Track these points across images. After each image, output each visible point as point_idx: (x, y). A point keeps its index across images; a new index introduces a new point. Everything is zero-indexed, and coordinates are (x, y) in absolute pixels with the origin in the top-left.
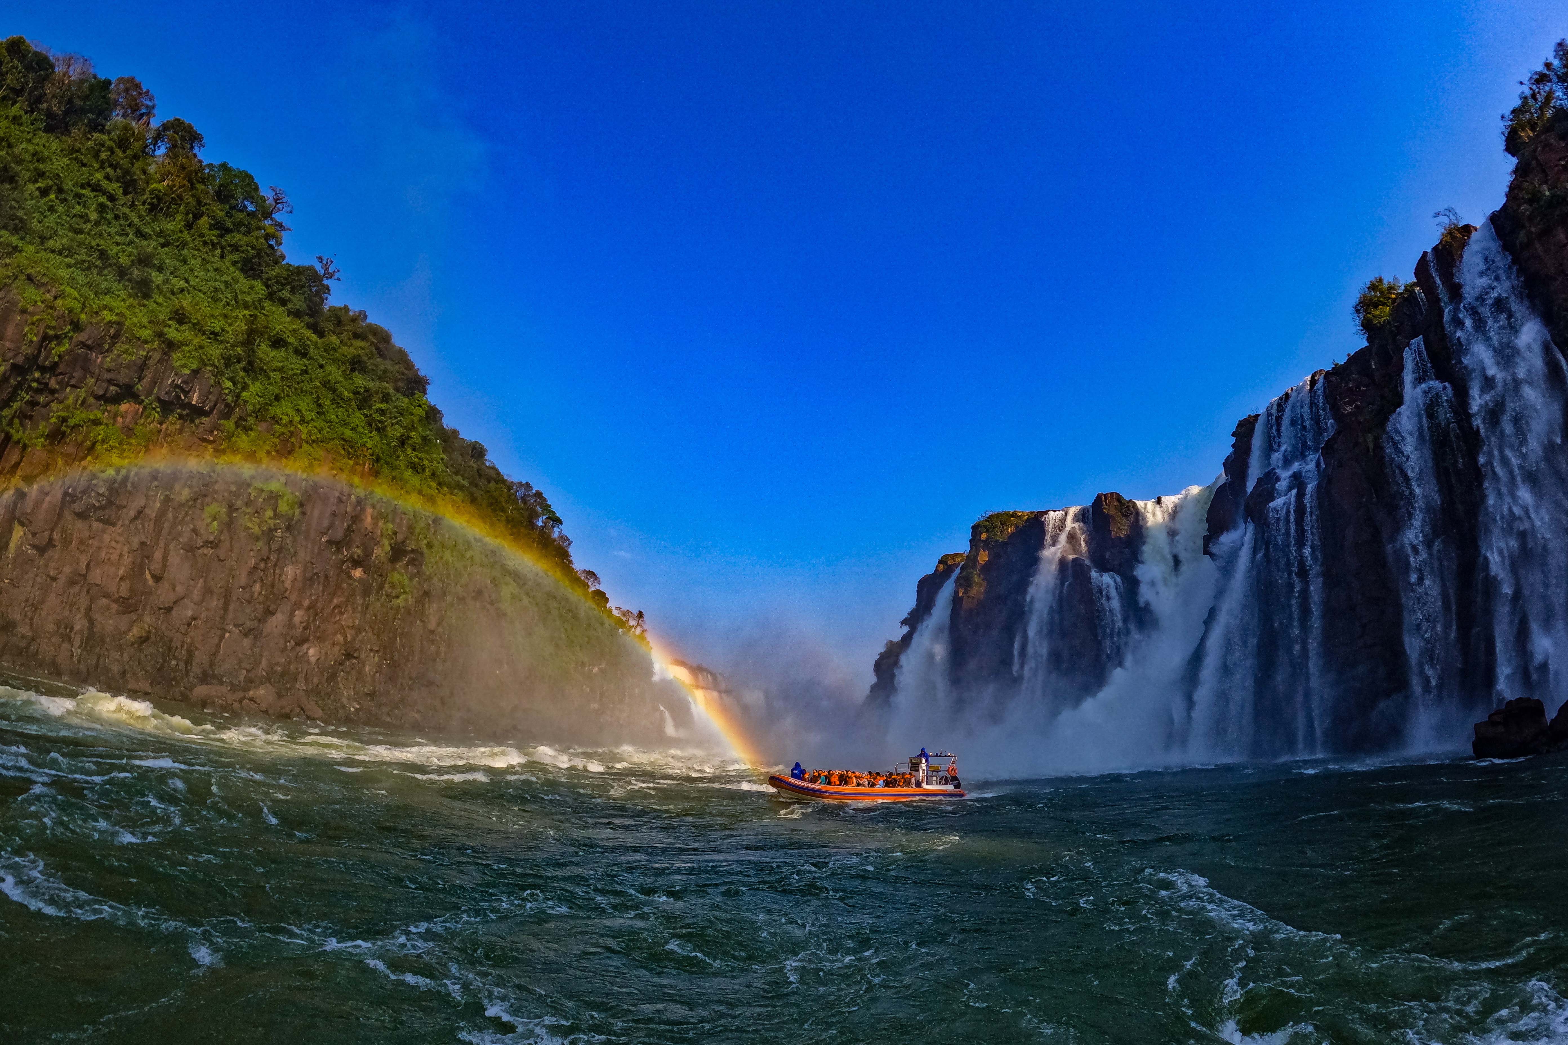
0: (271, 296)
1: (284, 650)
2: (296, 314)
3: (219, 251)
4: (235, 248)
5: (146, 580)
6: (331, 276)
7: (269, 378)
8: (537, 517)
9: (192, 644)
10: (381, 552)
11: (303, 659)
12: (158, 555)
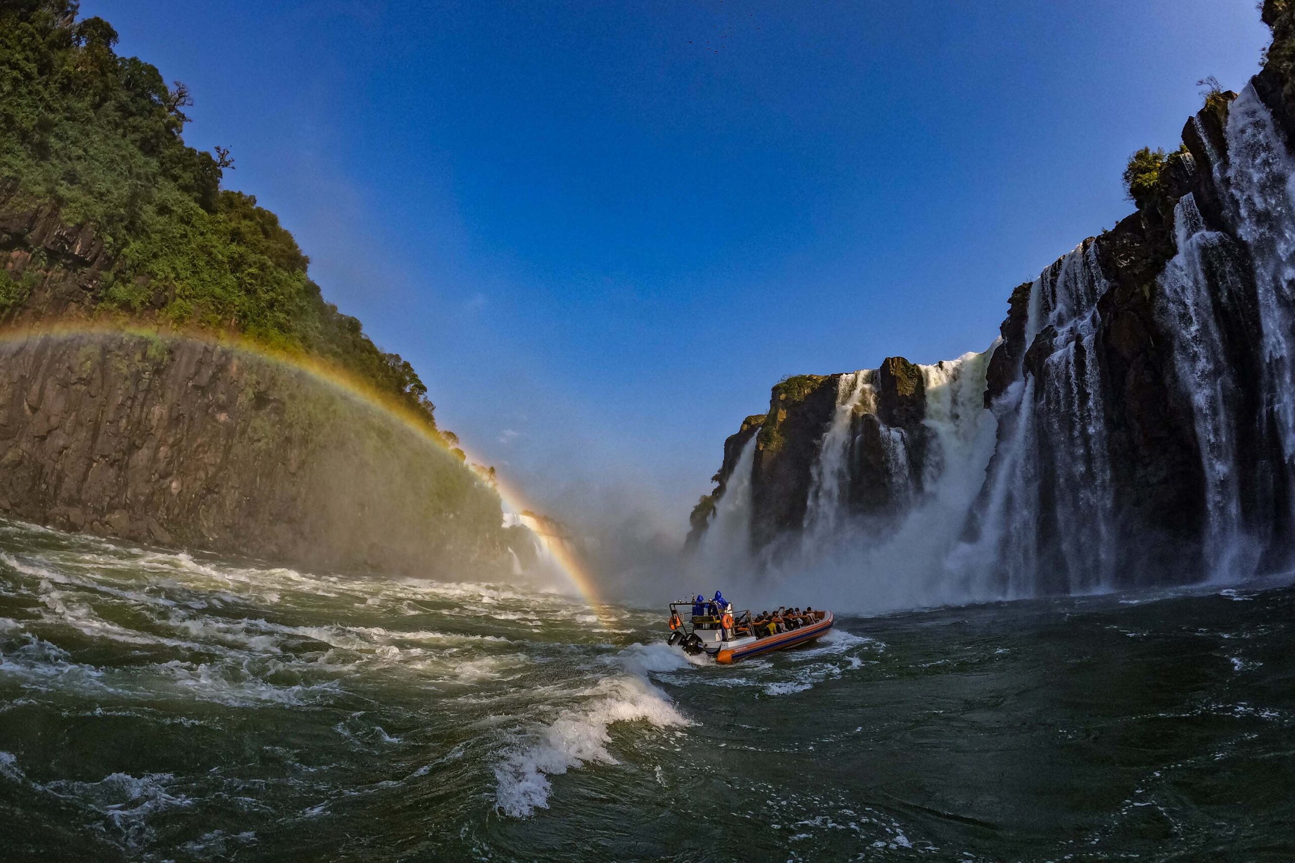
0: (165, 173)
1: (148, 481)
2: (186, 189)
3: (120, 131)
4: (136, 129)
5: (23, 411)
6: (227, 164)
7: (149, 238)
8: (405, 385)
9: (62, 470)
10: (244, 400)
11: (166, 491)
12: (36, 388)
